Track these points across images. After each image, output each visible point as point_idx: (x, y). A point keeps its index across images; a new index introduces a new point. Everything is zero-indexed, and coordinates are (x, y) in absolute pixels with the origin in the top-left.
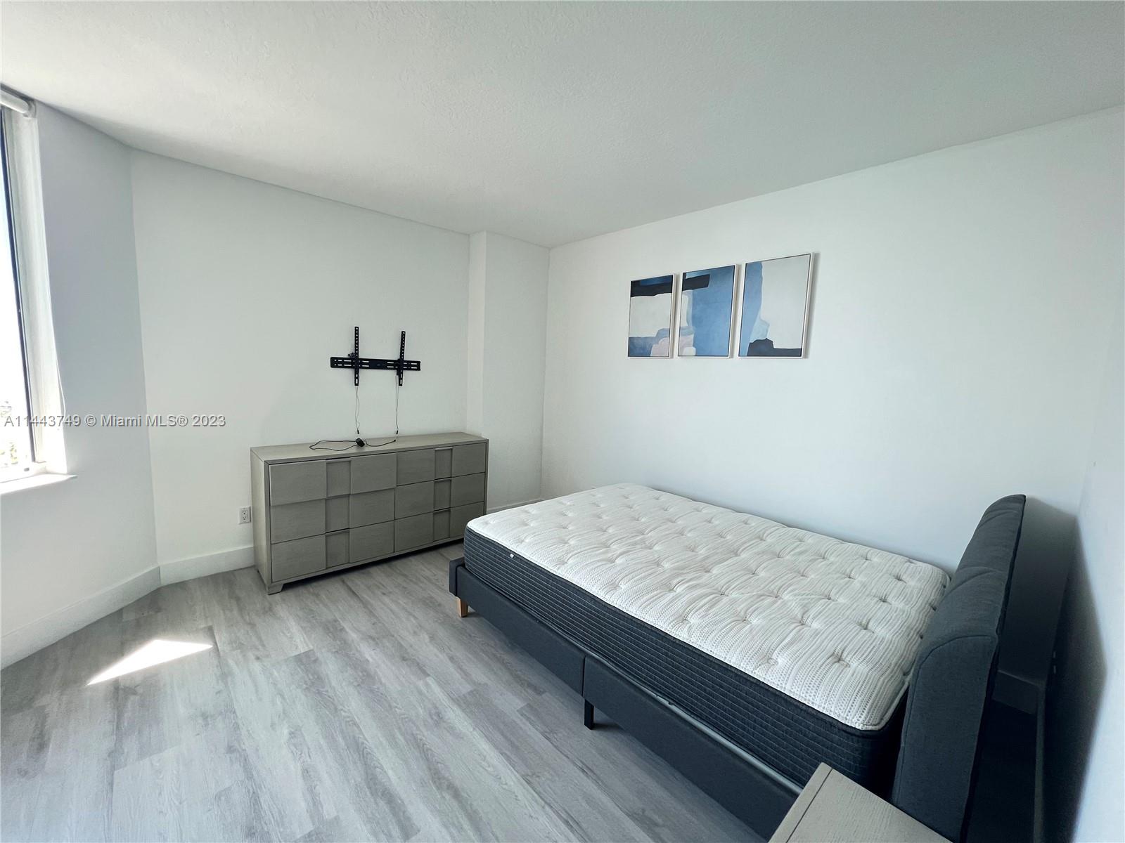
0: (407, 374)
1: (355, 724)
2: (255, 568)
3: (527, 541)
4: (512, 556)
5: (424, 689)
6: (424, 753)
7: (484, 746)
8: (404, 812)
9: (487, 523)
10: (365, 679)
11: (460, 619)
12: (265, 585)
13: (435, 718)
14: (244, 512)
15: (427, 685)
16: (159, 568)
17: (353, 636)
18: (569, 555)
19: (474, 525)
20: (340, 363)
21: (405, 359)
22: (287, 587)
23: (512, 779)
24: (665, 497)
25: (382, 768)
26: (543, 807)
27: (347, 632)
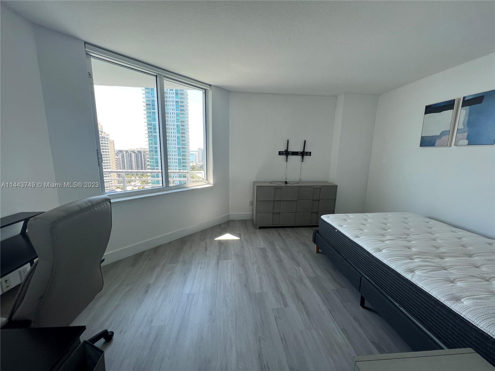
0: (305, 157)
1: (275, 271)
2: (252, 220)
3: (344, 226)
4: (336, 231)
5: (298, 270)
6: (295, 288)
7: (316, 294)
8: (285, 300)
9: (329, 217)
10: (280, 261)
11: (316, 253)
12: (254, 226)
13: (300, 280)
14: (250, 202)
15: (299, 269)
16: (229, 214)
17: (277, 247)
18: (361, 235)
19: (324, 217)
20: (282, 153)
21: (305, 151)
22: (260, 228)
23: (324, 308)
24: (432, 222)
25: (281, 286)
26: (334, 321)
27: (276, 246)
